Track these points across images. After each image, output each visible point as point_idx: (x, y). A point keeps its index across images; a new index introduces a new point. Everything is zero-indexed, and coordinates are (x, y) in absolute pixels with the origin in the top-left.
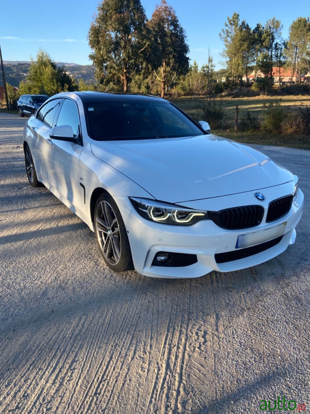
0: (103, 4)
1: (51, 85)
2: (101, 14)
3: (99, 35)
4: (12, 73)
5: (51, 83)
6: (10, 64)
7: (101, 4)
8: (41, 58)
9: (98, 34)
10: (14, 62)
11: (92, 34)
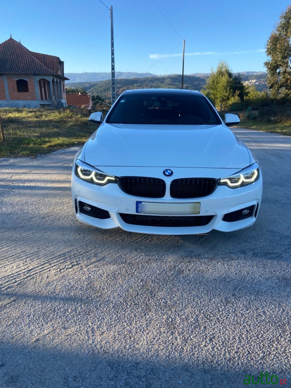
0: (287, 13)
1: (224, 92)
2: (282, 22)
3: (278, 43)
4: (205, 84)
5: (225, 90)
6: (205, 76)
7: (284, 12)
8: (221, 68)
9: (276, 41)
10: (209, 74)
11: (271, 42)
